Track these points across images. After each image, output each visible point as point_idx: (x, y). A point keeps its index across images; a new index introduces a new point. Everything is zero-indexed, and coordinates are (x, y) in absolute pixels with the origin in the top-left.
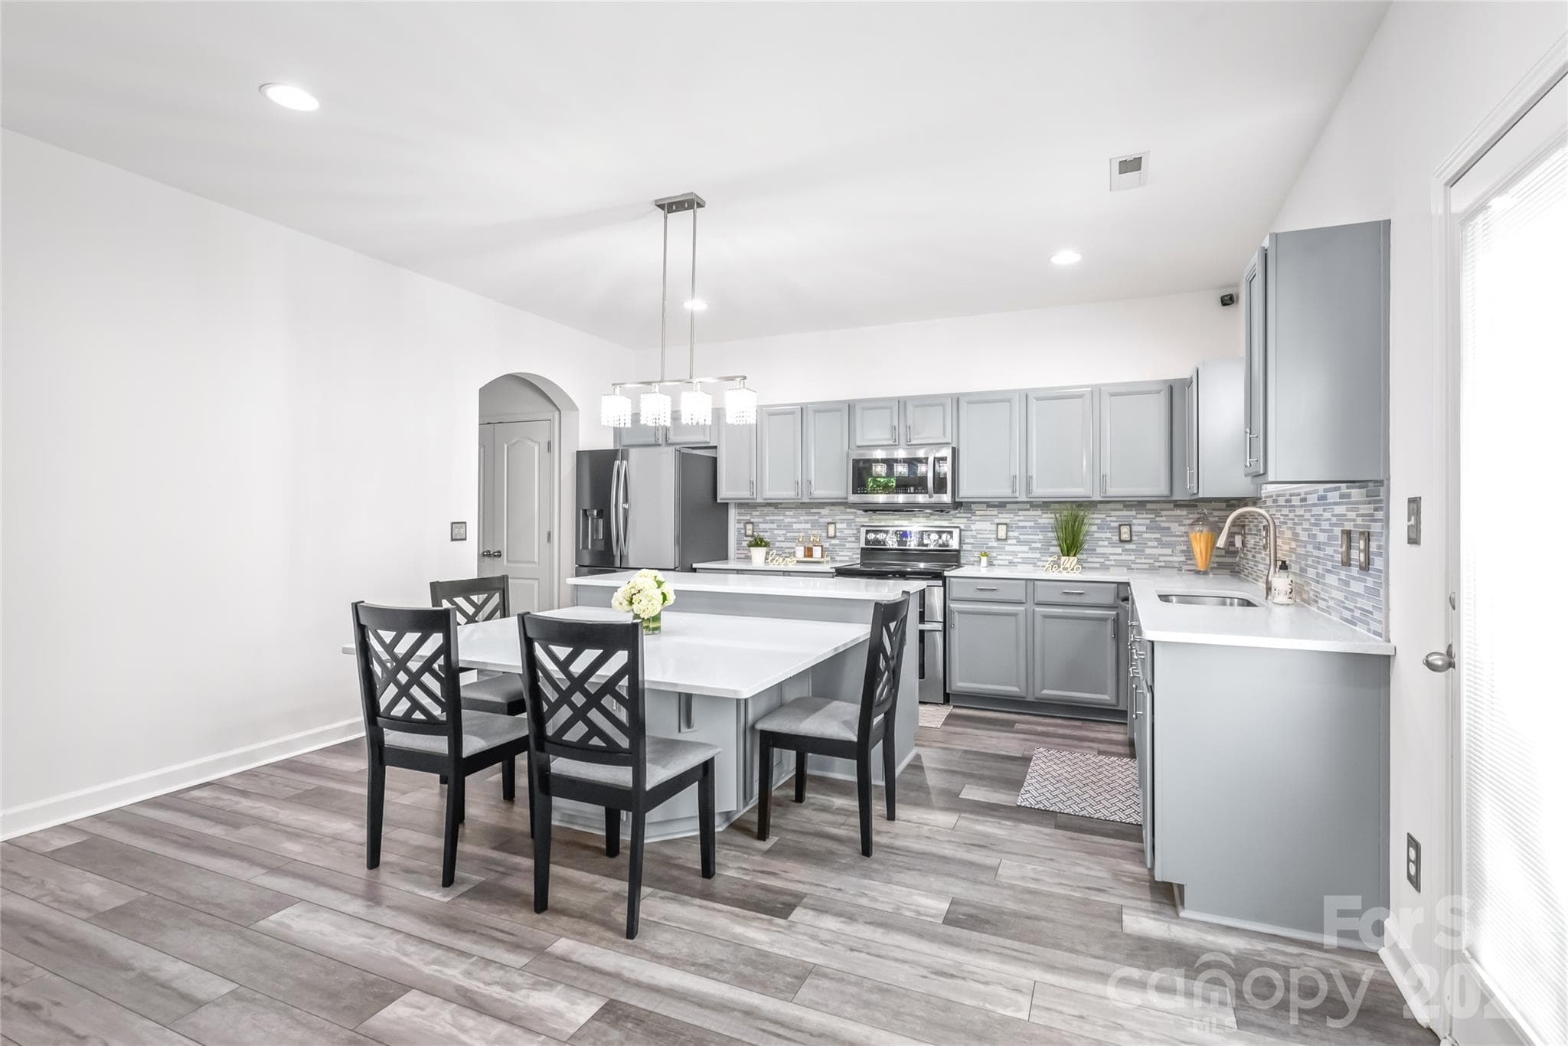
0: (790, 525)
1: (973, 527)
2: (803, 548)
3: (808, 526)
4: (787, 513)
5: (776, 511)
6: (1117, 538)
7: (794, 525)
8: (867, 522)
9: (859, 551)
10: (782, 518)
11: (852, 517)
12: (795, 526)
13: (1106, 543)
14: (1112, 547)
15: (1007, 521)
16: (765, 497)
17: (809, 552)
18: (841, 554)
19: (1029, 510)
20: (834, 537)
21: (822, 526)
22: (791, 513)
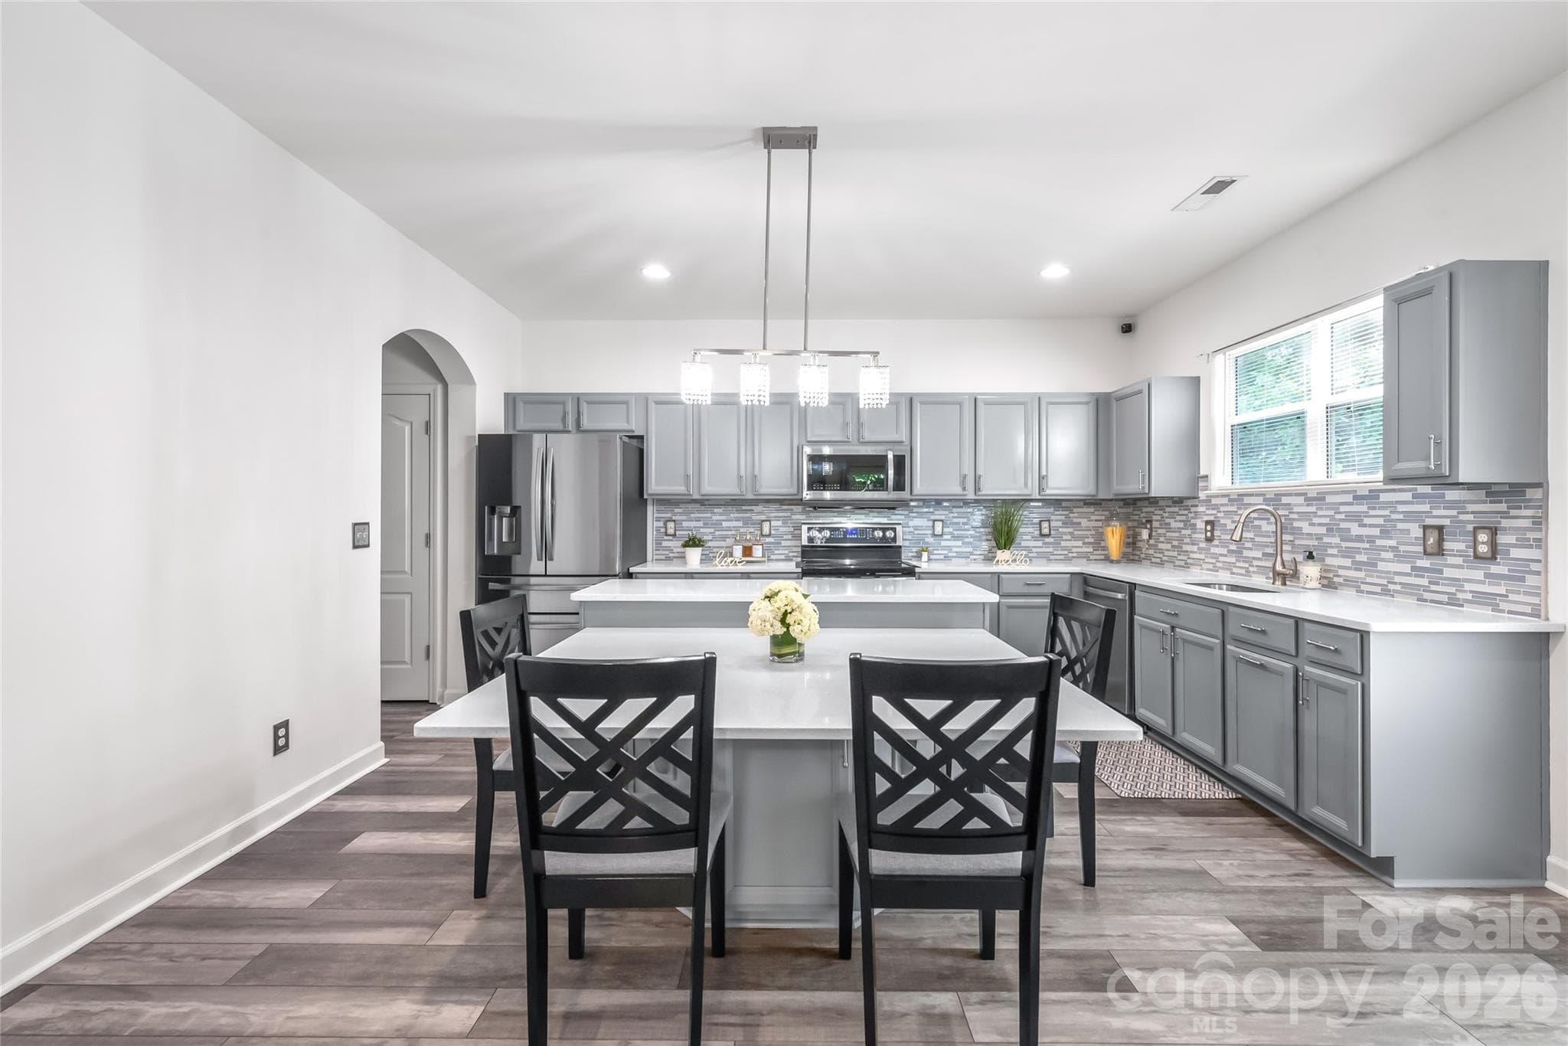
0: (719, 522)
1: (911, 523)
2: (741, 547)
3: (740, 524)
4: (716, 510)
5: (703, 508)
6: (1038, 532)
7: (723, 523)
8: (803, 520)
9: (800, 549)
10: (709, 515)
11: (789, 514)
12: (725, 524)
13: (1029, 537)
14: (1035, 540)
15: (943, 517)
16: (703, 492)
17: (747, 551)
18: (776, 552)
19: (961, 507)
20: (769, 535)
21: (755, 524)
22: (721, 510)
